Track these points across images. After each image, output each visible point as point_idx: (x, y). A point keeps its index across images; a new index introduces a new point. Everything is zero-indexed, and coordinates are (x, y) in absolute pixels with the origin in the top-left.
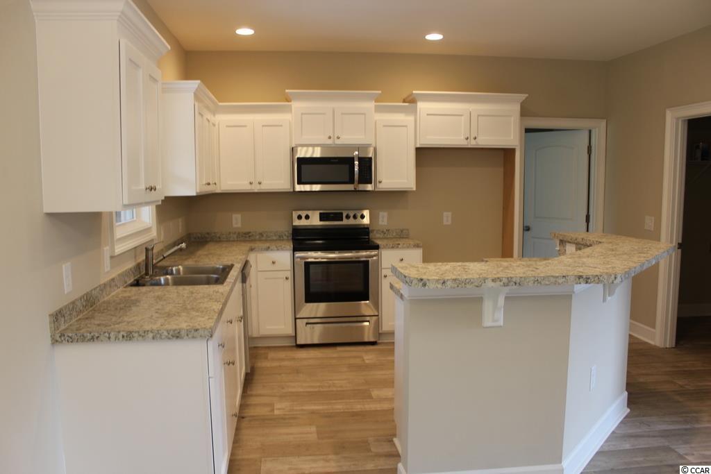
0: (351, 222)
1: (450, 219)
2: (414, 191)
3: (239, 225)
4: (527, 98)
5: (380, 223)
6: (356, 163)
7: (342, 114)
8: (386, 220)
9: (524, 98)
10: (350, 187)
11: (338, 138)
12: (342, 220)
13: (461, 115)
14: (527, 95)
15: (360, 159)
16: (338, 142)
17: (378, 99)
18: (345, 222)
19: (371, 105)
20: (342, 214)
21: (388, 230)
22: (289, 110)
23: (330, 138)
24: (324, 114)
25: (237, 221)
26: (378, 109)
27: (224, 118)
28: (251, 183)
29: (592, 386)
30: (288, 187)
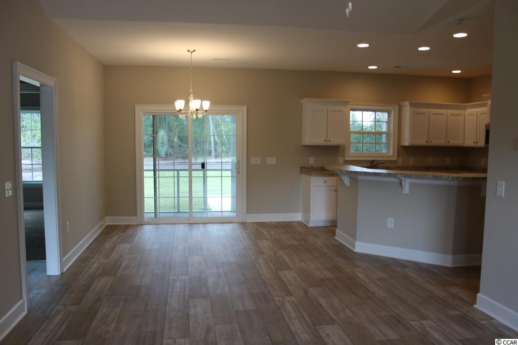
3: (484, 164)
22: (486, 105)
27: (469, 111)
28: (474, 143)
29: (389, 226)
30: (484, 145)
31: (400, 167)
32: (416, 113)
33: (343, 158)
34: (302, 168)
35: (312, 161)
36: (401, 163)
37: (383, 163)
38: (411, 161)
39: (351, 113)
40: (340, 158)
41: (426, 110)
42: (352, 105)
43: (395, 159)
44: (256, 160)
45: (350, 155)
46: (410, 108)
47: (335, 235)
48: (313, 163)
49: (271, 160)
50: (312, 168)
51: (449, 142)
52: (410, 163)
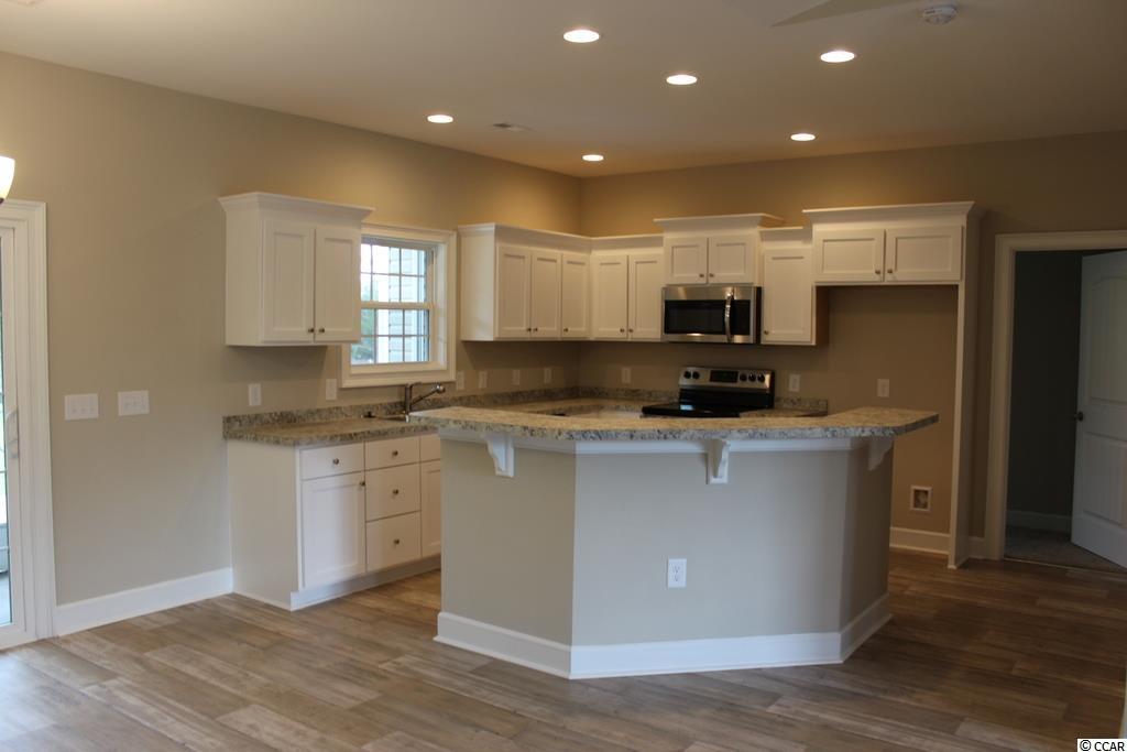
0: (748, 384)
1: (887, 389)
2: (812, 347)
3: (629, 381)
4: (974, 206)
5: (791, 389)
6: (728, 306)
7: (718, 245)
8: (798, 385)
9: (969, 208)
10: (723, 339)
11: (712, 276)
12: (736, 381)
13: (872, 239)
14: (972, 203)
15: (733, 302)
16: (712, 281)
17: (764, 223)
18: (739, 384)
19: (754, 232)
20: (737, 373)
21: (799, 400)
22: (658, 242)
23: (702, 276)
24: (696, 246)
25: (627, 376)
26: (765, 237)
27: (599, 255)
28: (622, 331)
29: (672, 583)
30: (659, 336)
31: (461, 399)
32: (507, 256)
33: (335, 381)
34: (228, 420)
35: (255, 397)
36: (462, 388)
37: (444, 391)
38: (482, 381)
39: (365, 249)
40: (328, 381)
41: (524, 249)
42: (370, 225)
43: (452, 377)
44: (82, 406)
45: (354, 371)
46: (495, 242)
47: (432, 628)
48: (259, 403)
49: (134, 403)
50: (257, 417)
51: (567, 330)
52: (480, 387)
